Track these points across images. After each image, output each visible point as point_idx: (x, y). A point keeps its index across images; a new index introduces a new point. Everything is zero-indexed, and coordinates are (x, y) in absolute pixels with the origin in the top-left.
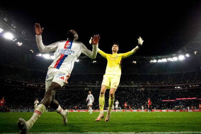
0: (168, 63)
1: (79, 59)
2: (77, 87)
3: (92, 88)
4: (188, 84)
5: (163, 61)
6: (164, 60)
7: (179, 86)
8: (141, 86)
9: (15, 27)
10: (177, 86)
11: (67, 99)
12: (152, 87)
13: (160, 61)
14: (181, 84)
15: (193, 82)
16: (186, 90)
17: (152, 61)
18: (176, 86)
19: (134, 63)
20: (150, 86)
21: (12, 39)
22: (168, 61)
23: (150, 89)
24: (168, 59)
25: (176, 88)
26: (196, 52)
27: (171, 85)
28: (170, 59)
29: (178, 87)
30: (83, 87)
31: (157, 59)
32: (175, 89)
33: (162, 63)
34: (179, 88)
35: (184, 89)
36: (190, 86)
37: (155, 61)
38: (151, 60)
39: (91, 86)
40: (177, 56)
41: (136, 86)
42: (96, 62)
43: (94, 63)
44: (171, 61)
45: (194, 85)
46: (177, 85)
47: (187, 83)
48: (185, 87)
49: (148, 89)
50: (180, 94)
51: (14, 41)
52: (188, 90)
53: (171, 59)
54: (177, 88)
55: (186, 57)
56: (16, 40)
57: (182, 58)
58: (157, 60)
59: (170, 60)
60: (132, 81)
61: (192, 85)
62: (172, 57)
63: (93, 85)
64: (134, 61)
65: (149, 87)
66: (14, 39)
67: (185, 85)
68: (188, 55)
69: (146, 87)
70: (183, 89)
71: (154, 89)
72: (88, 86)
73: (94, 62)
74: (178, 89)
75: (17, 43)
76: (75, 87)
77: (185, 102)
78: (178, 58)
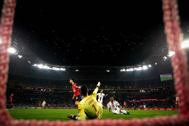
0: (134, 72)
1: (66, 69)
2: (64, 90)
6: (131, 70)
7: (143, 90)
8: (113, 90)
9: (16, 44)
11: (56, 99)
12: (121, 91)
13: (128, 70)
14: (145, 88)
15: (155, 87)
17: (122, 70)
18: (140, 90)
19: (108, 72)
20: (120, 89)
21: (14, 53)
23: (120, 92)
24: (134, 69)
25: (140, 91)
26: (156, 63)
27: (137, 89)
28: (136, 69)
30: (68, 90)
31: (126, 69)
32: (140, 93)
33: (130, 72)
35: (147, 92)
36: (152, 90)
37: (124, 70)
38: (121, 70)
40: (141, 66)
41: (109, 90)
42: (78, 70)
43: (77, 71)
44: (137, 70)
45: (155, 89)
46: (141, 89)
47: (149, 88)
49: (118, 92)
50: (144, 96)
51: (16, 54)
52: (150, 93)
53: (137, 68)
54: (141, 92)
55: (148, 67)
56: (17, 53)
57: (145, 68)
60: (106, 86)
62: (137, 67)
64: (108, 70)
65: (119, 91)
66: (16, 53)
67: (148, 89)
68: (150, 66)
69: (117, 91)
71: (123, 93)
75: (18, 55)
76: (62, 90)
77: (148, 103)
78: (142, 68)
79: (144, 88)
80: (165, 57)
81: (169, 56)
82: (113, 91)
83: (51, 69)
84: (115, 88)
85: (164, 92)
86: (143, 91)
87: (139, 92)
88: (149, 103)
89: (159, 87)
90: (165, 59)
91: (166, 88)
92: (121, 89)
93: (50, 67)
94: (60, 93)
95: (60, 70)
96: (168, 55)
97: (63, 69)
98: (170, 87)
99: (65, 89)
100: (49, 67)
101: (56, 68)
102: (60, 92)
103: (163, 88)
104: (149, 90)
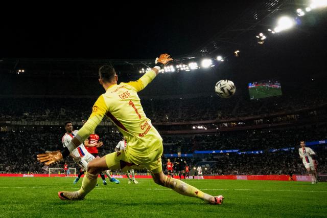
0: (178, 75)
3: (16, 126)
4: (222, 121)
5: (166, 71)
6: (169, 69)
7: (200, 125)
10: (197, 125)
14: (207, 119)
15: (233, 116)
16: (217, 132)
17: (143, 69)
18: (194, 125)
22: (176, 69)
24: (178, 67)
25: (194, 128)
26: (238, 51)
27: (184, 123)
28: (182, 67)
29: (199, 127)
34: (201, 129)
35: (213, 130)
36: (226, 125)
38: (140, 69)
39: (14, 123)
40: (198, 60)
42: (23, 71)
43: (21, 73)
44: (184, 71)
45: (234, 122)
46: (197, 122)
47: (218, 119)
48: (215, 128)
50: (204, 141)
52: (222, 133)
53: (184, 66)
54: (197, 129)
55: (215, 62)
57: (207, 64)
59: (182, 69)
61: (229, 122)
62: (186, 62)
63: (17, 120)
67: (213, 121)
68: (220, 58)
70: (209, 131)
72: (8, 122)
73: (20, 71)
74: (199, 131)
77: (214, 159)
78: (199, 64)
79: (204, 119)
80: (261, 35)
81: (273, 32)
85: (258, 130)
86: (202, 127)
87: (191, 131)
88: (217, 159)
89: (246, 116)
90: (262, 41)
91: (265, 119)
96: (269, 30)
98: (276, 116)
103: (258, 119)
104: (218, 124)
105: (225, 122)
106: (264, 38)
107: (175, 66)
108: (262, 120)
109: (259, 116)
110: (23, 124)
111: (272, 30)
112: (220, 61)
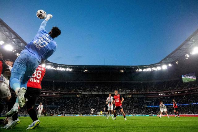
0: (152, 72)
1: (72, 69)
3: (84, 94)
5: (148, 70)
9: (14, 40)
10: (161, 93)
11: (61, 105)
13: (145, 70)
14: (165, 91)
15: (176, 90)
16: (169, 96)
17: (138, 70)
18: (159, 93)
19: (121, 72)
20: (136, 93)
21: (12, 51)
22: (152, 70)
23: (136, 96)
24: (152, 68)
25: (159, 94)
26: (177, 62)
27: (155, 92)
29: (162, 94)
30: (75, 94)
32: (159, 96)
33: (147, 72)
35: (167, 95)
36: (173, 93)
37: (140, 70)
38: (137, 70)
39: (83, 93)
41: (124, 93)
42: (87, 71)
45: (176, 92)
46: (161, 92)
48: (168, 94)
49: (134, 96)
51: (13, 52)
52: (171, 97)
53: (155, 68)
54: (161, 95)
55: (168, 67)
56: (15, 51)
57: (165, 67)
58: (143, 69)
59: (154, 70)
60: (120, 88)
61: (174, 92)
62: (156, 66)
63: (84, 92)
64: (122, 70)
66: (13, 50)
67: (168, 92)
68: (170, 65)
69: (133, 94)
71: (139, 96)
73: (85, 71)
74: (162, 96)
75: (16, 54)
76: (68, 94)
78: (161, 67)
80: (187, 55)
81: (192, 54)
82: (128, 94)
83: (55, 69)
84: (130, 90)
85: (186, 95)
88: (170, 108)
89: (181, 89)
90: (187, 58)
91: (189, 90)
92: (138, 92)
93: (54, 67)
94: (66, 98)
95: (66, 70)
96: (190, 53)
97: (69, 69)
98: (194, 89)
99: (71, 93)
100: (52, 67)
101: (61, 68)
102: (65, 96)
103: (186, 91)
105: (172, 92)
106: (188, 56)
107: (151, 68)
108: (188, 91)
109: (186, 89)
110: (87, 93)
111: (192, 53)
112: (170, 67)
